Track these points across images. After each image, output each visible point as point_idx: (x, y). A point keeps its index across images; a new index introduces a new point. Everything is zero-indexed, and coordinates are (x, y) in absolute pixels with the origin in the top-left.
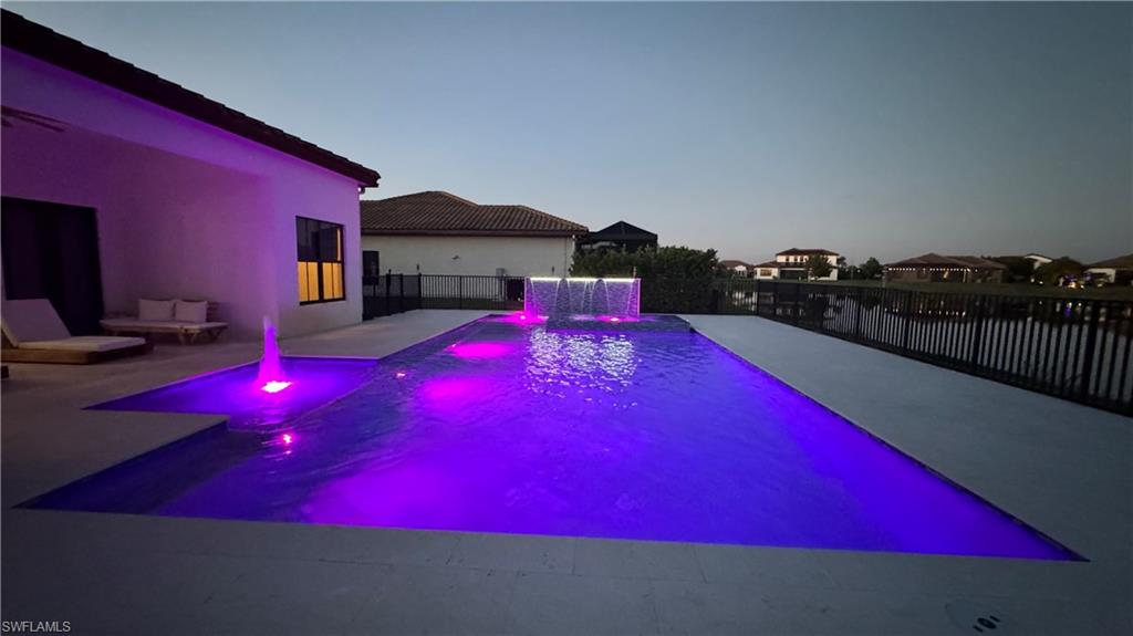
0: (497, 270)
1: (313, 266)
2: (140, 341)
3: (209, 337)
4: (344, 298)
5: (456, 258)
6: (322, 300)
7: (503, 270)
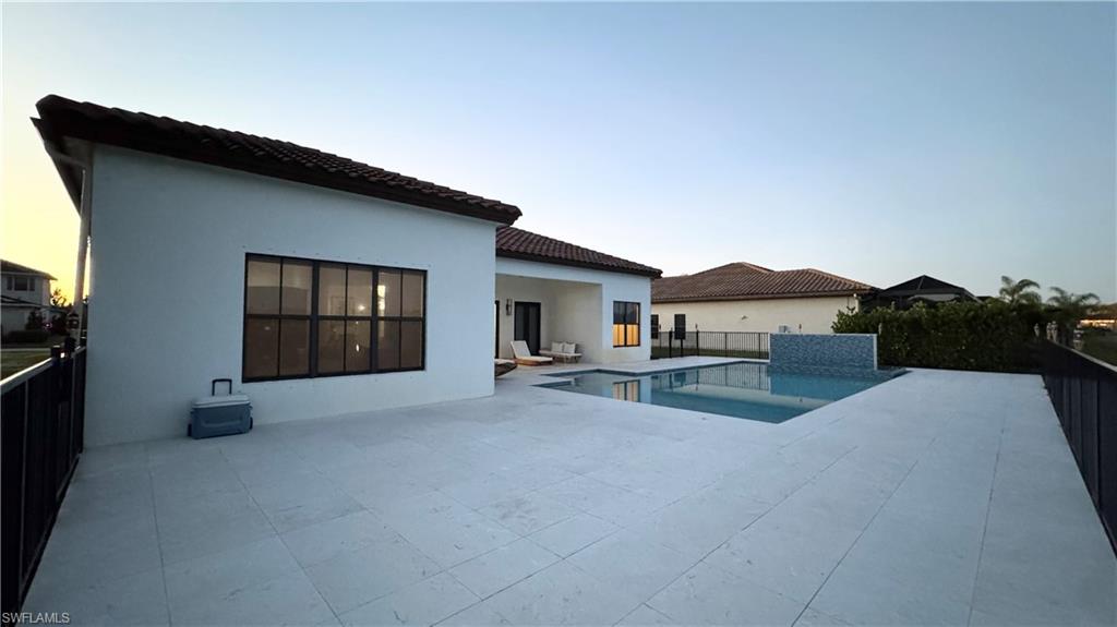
0: (780, 327)
1: (622, 326)
2: (551, 359)
3: (575, 360)
4: (639, 345)
5: (745, 317)
6: (626, 345)
7: (785, 328)
